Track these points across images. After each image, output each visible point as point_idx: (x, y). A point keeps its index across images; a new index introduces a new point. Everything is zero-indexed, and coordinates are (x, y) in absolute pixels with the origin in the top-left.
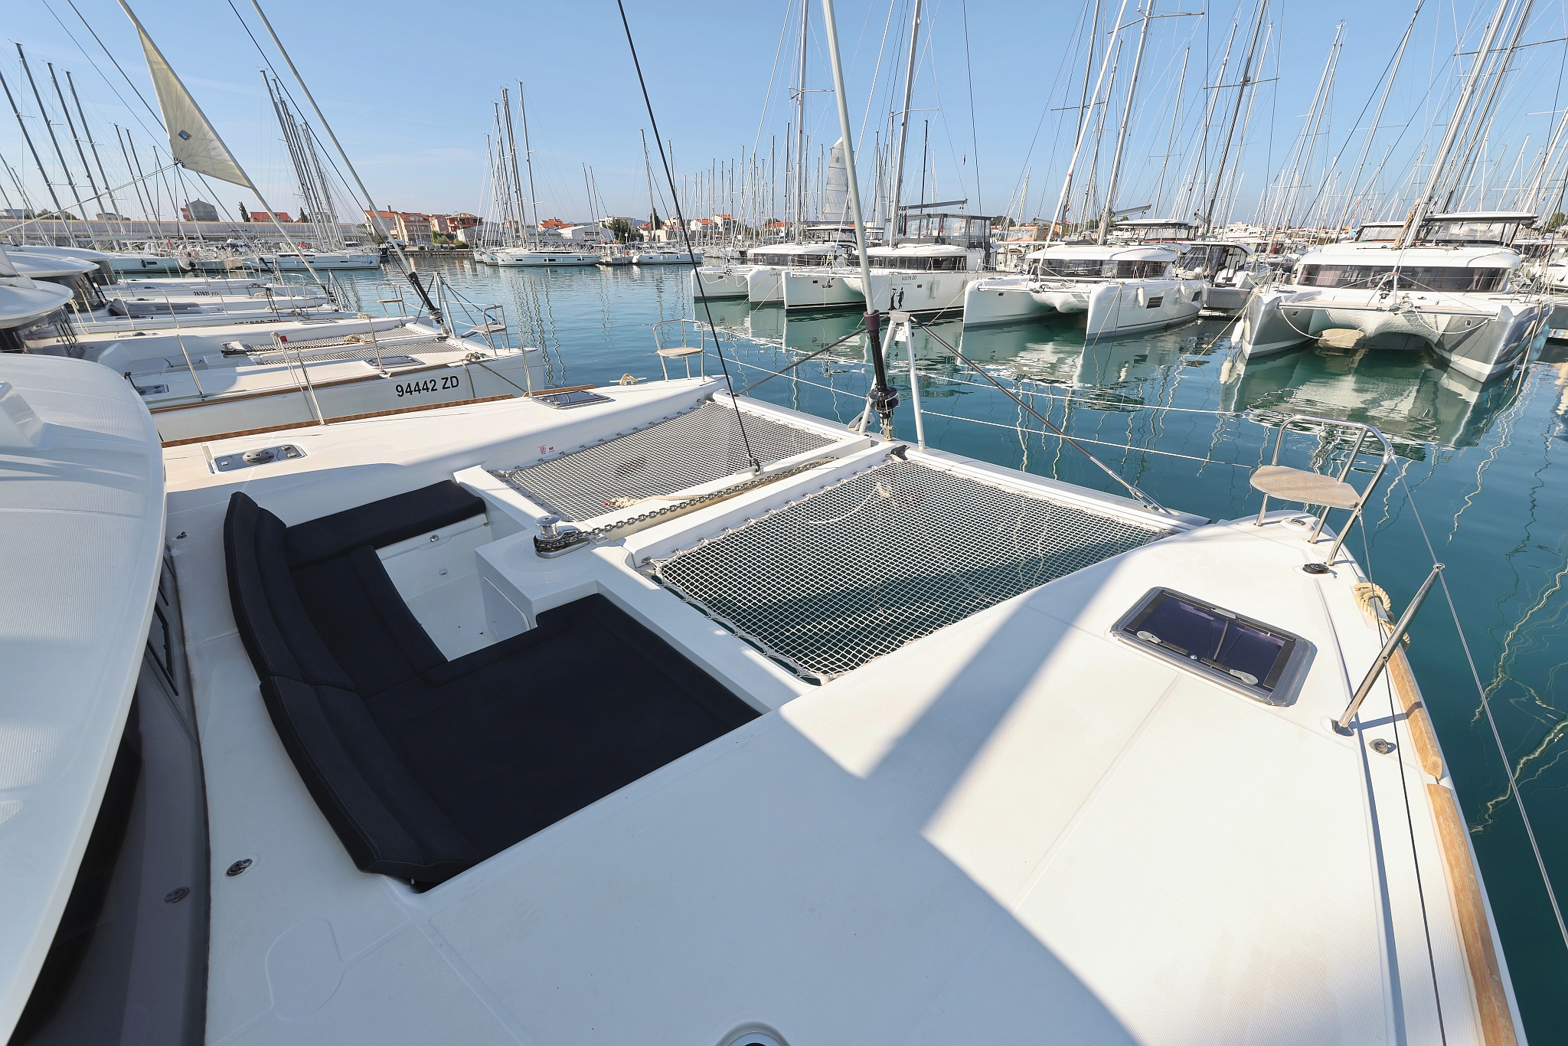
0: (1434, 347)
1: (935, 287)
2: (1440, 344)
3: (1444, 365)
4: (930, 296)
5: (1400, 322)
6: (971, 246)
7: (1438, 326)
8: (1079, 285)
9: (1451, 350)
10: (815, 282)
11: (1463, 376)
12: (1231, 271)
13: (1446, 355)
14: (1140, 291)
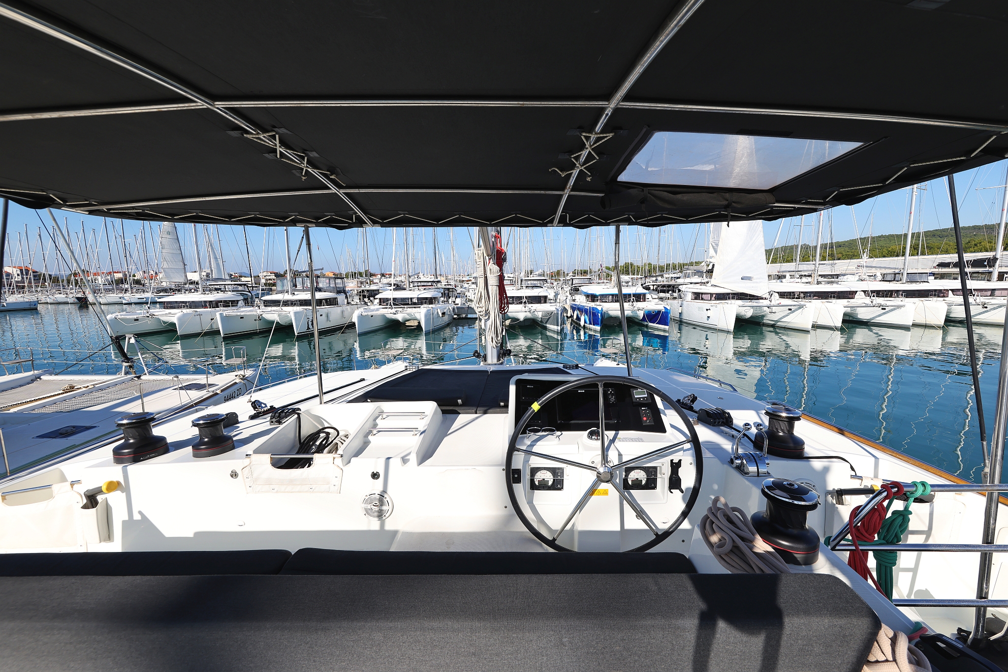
0: (540, 323)
1: (329, 315)
2: (541, 321)
3: (545, 328)
4: (327, 320)
5: (529, 315)
6: (339, 292)
7: (540, 315)
8: (408, 309)
9: (546, 323)
10: (241, 318)
11: (554, 331)
12: (454, 298)
13: (545, 325)
14: (439, 310)
